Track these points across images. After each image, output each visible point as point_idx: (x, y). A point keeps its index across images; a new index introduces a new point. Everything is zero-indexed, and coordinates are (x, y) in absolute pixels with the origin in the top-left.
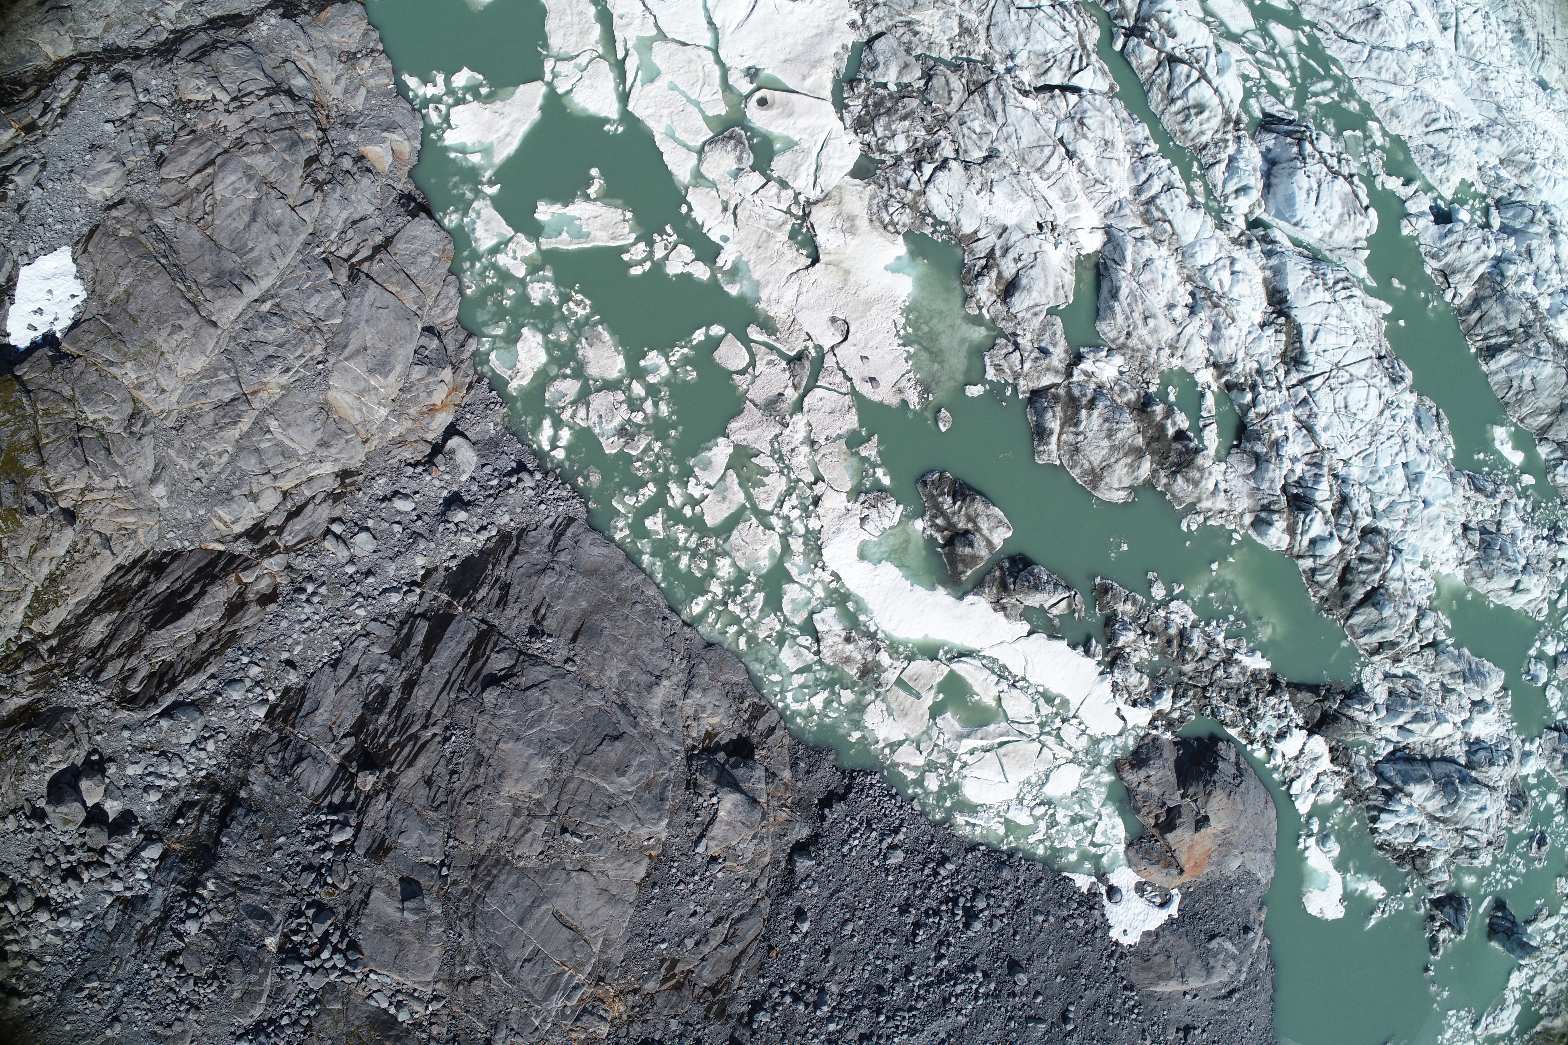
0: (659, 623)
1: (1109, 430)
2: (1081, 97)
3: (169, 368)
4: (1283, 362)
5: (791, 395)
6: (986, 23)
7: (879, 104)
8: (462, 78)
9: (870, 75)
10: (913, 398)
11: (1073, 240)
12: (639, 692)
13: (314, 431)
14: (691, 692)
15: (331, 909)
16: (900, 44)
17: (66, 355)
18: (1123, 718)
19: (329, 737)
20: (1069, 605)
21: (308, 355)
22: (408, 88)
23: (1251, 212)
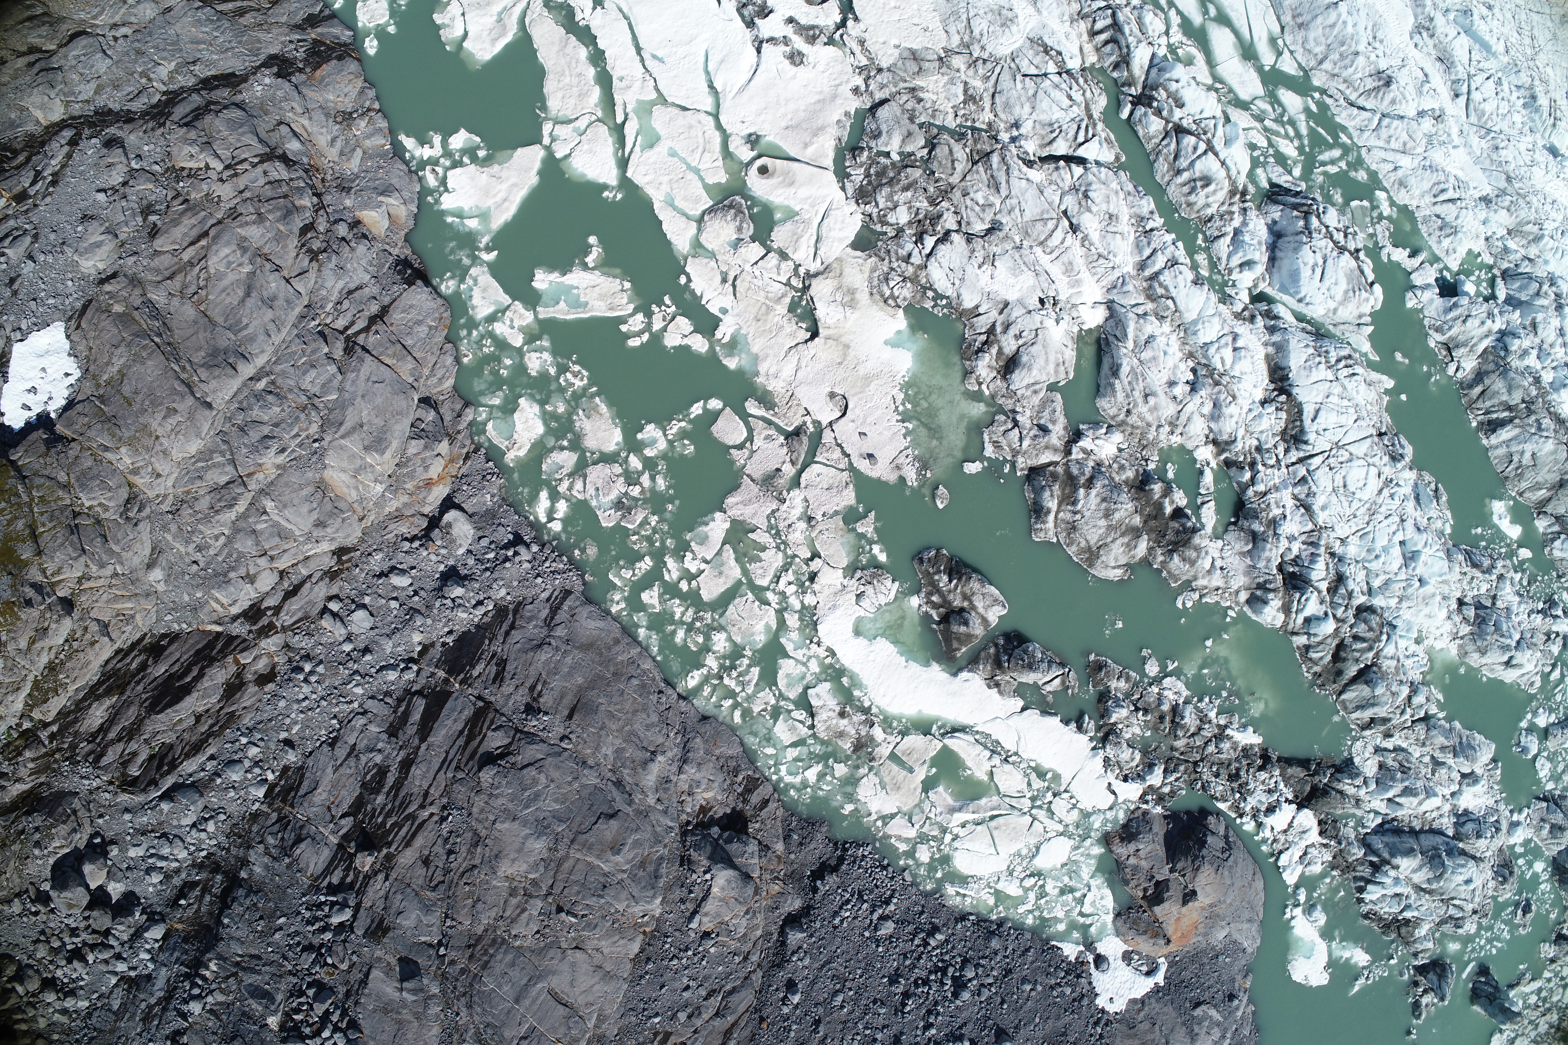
0: (654, 698)
1: (1107, 510)
2: (1086, 169)
3: (165, 453)
4: (1283, 439)
5: (789, 470)
6: (992, 90)
7: (881, 174)
8: (459, 140)
9: (873, 144)
10: (911, 475)
11: (1075, 315)
12: (634, 769)
13: (311, 511)
14: (686, 767)
15: (331, 988)
16: (903, 111)
17: (61, 438)
18: (1114, 793)
19: (328, 818)
20: (1063, 682)
21: (304, 434)
22: (405, 149)
23: (1255, 286)
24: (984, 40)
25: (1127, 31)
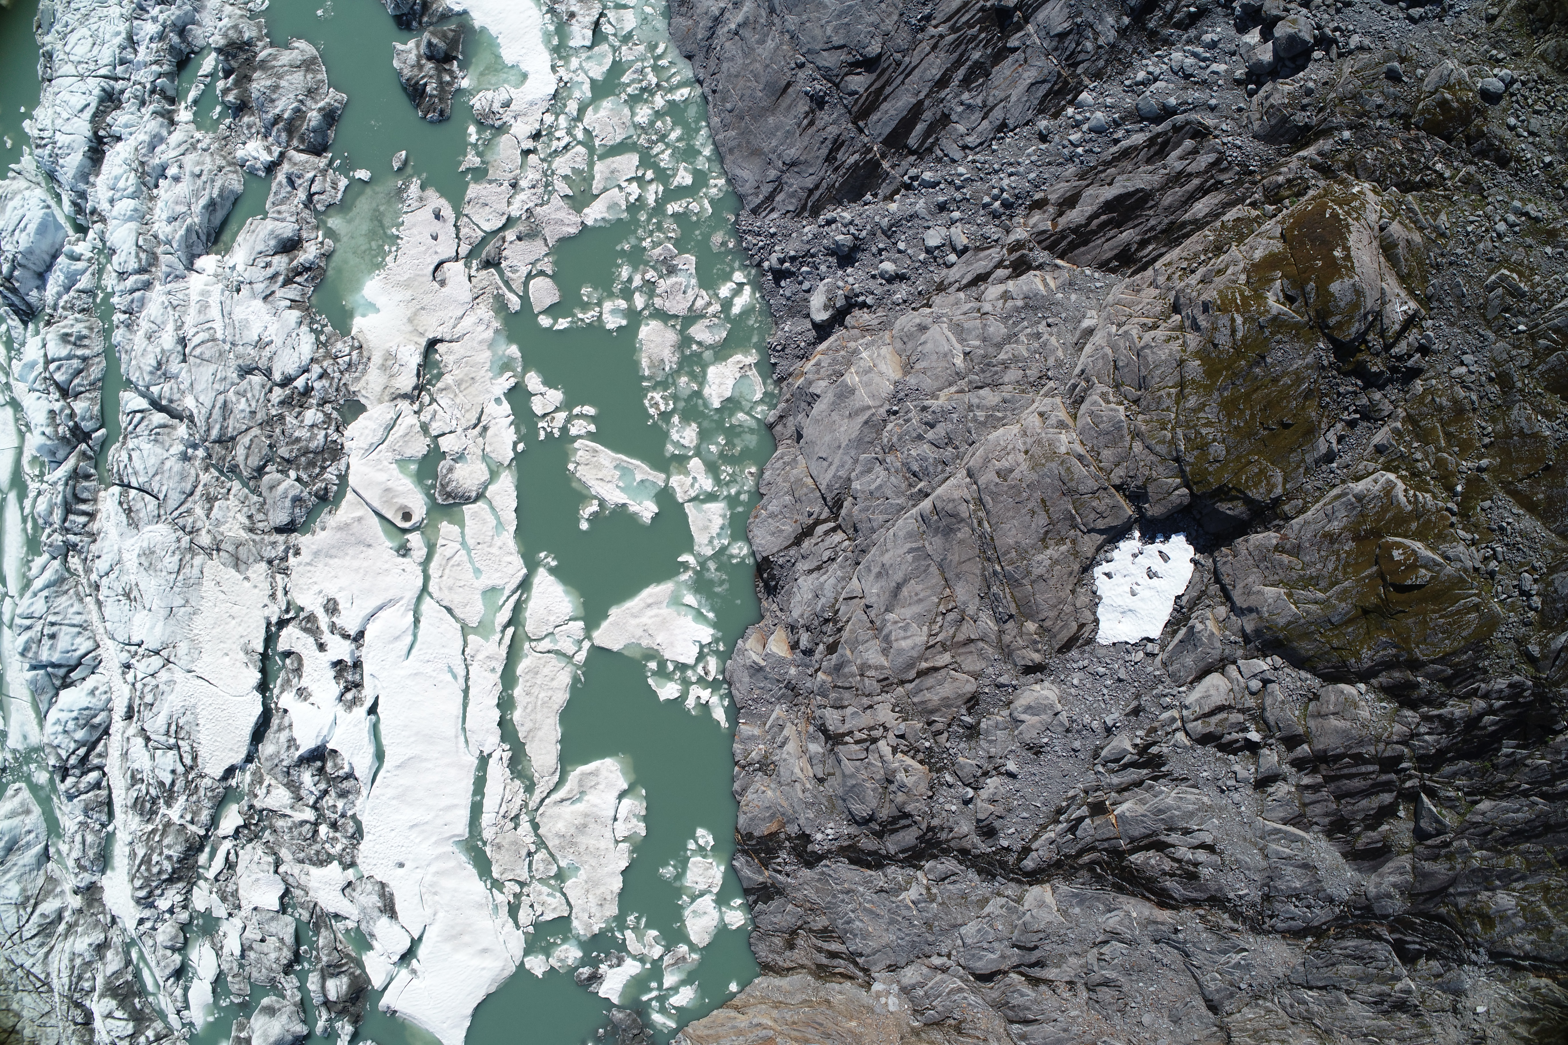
0: (720, 87)
1: (274, 92)
4: (120, 102)
5: (510, 235)
6: (190, 499)
7: (312, 464)
9: (305, 494)
11: (220, 269)
12: (756, 22)
13: (924, 343)
14: (717, 14)
16: (266, 514)
17: (1130, 497)
19: (1029, 51)
21: (901, 421)
23: (78, 239)
24: (174, 546)
25: (60, 497)
